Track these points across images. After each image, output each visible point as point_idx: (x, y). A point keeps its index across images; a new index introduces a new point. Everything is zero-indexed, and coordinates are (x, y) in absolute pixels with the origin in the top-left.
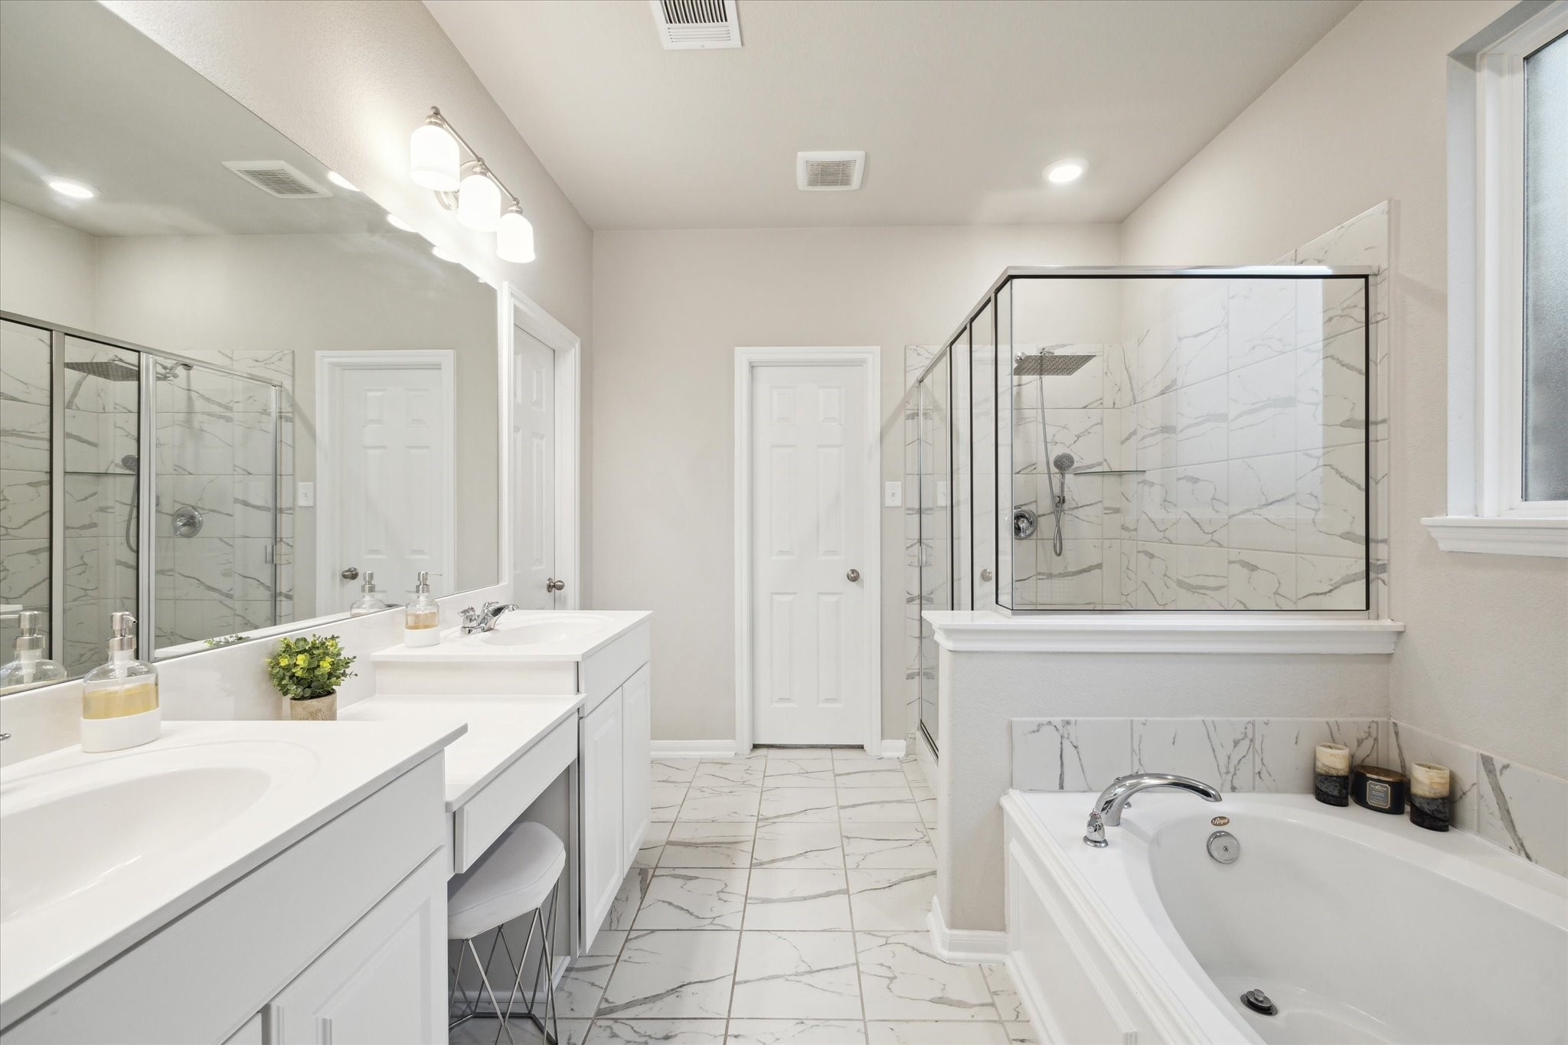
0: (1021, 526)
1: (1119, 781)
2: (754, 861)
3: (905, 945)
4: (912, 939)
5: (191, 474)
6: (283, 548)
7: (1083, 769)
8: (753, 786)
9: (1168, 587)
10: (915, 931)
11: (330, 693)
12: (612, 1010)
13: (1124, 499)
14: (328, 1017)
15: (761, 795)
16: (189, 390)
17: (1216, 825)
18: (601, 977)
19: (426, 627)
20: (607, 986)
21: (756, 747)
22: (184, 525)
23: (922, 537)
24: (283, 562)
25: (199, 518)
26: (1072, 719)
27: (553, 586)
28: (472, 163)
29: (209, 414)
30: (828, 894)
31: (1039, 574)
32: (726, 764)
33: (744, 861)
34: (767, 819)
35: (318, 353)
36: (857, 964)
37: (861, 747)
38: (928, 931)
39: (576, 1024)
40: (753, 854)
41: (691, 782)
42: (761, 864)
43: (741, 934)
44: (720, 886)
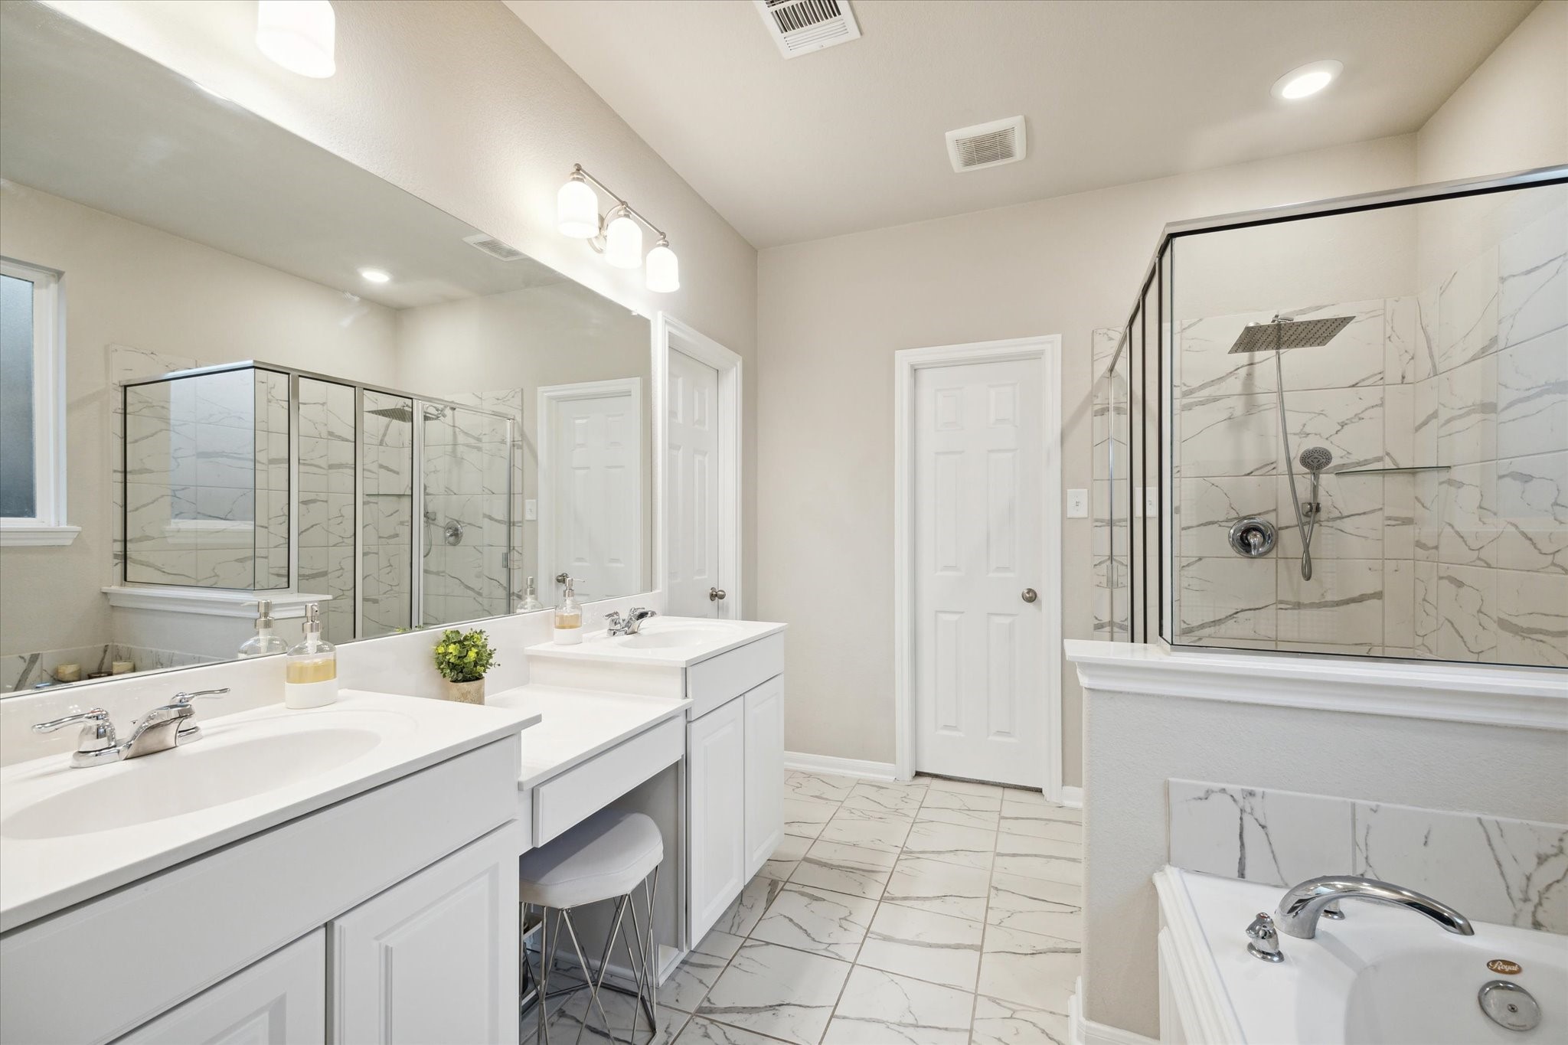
0: (1252, 541)
1: (1325, 880)
2: (886, 894)
3: (1034, 1025)
4: (1044, 1021)
5: (455, 494)
6: (515, 555)
7: (1274, 857)
8: (905, 815)
9: (1484, 628)
10: (1051, 1013)
11: (479, 678)
12: (711, 1011)
13: (1420, 505)
14: (390, 945)
15: (912, 826)
16: (454, 426)
17: (1496, 970)
18: (710, 977)
19: (571, 627)
20: (713, 987)
21: (918, 774)
22: (451, 535)
23: (1114, 554)
24: (515, 567)
25: (461, 530)
26: (1258, 790)
27: (715, 596)
28: (618, 207)
29: (468, 446)
30: (957, 947)
31: (1281, 602)
32: (883, 788)
33: (876, 892)
34: (911, 852)
35: (540, 389)
36: (971, 1031)
37: (1039, 791)
38: (1067, 1016)
39: (676, 1016)
40: (887, 885)
41: (842, 802)
42: (893, 899)
43: (853, 967)
44: (844, 913)
